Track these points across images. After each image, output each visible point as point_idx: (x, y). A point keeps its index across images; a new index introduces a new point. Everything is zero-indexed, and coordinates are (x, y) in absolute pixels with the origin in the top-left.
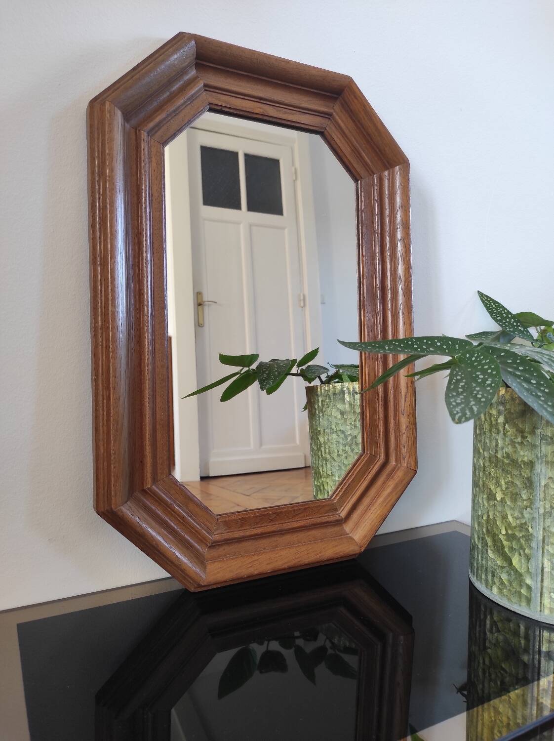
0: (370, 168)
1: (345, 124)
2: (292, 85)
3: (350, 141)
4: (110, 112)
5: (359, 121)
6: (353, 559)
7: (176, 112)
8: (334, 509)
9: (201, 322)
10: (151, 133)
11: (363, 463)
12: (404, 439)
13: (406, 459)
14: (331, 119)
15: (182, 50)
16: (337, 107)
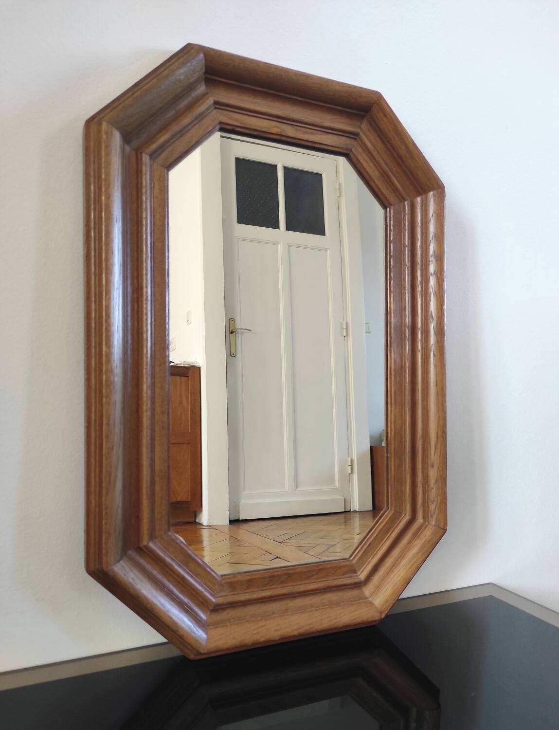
0: (400, 194)
1: (373, 145)
2: (313, 102)
3: (379, 165)
4: (106, 133)
5: (389, 142)
6: (373, 626)
7: (182, 132)
8: (353, 570)
9: (233, 351)
10: (153, 155)
11: (387, 520)
12: (433, 493)
13: (435, 516)
14: (358, 139)
15: (189, 64)
16: (365, 125)
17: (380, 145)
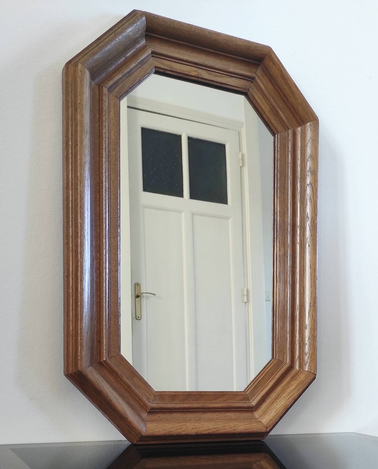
0: (285, 124)
1: (265, 86)
2: (221, 53)
3: (269, 100)
4: (81, 72)
5: (277, 85)
7: (130, 73)
8: (247, 398)
10: (110, 89)
12: (307, 348)
13: (307, 365)
14: (254, 82)
15: (135, 25)
16: (259, 72)
17: (270, 87)
